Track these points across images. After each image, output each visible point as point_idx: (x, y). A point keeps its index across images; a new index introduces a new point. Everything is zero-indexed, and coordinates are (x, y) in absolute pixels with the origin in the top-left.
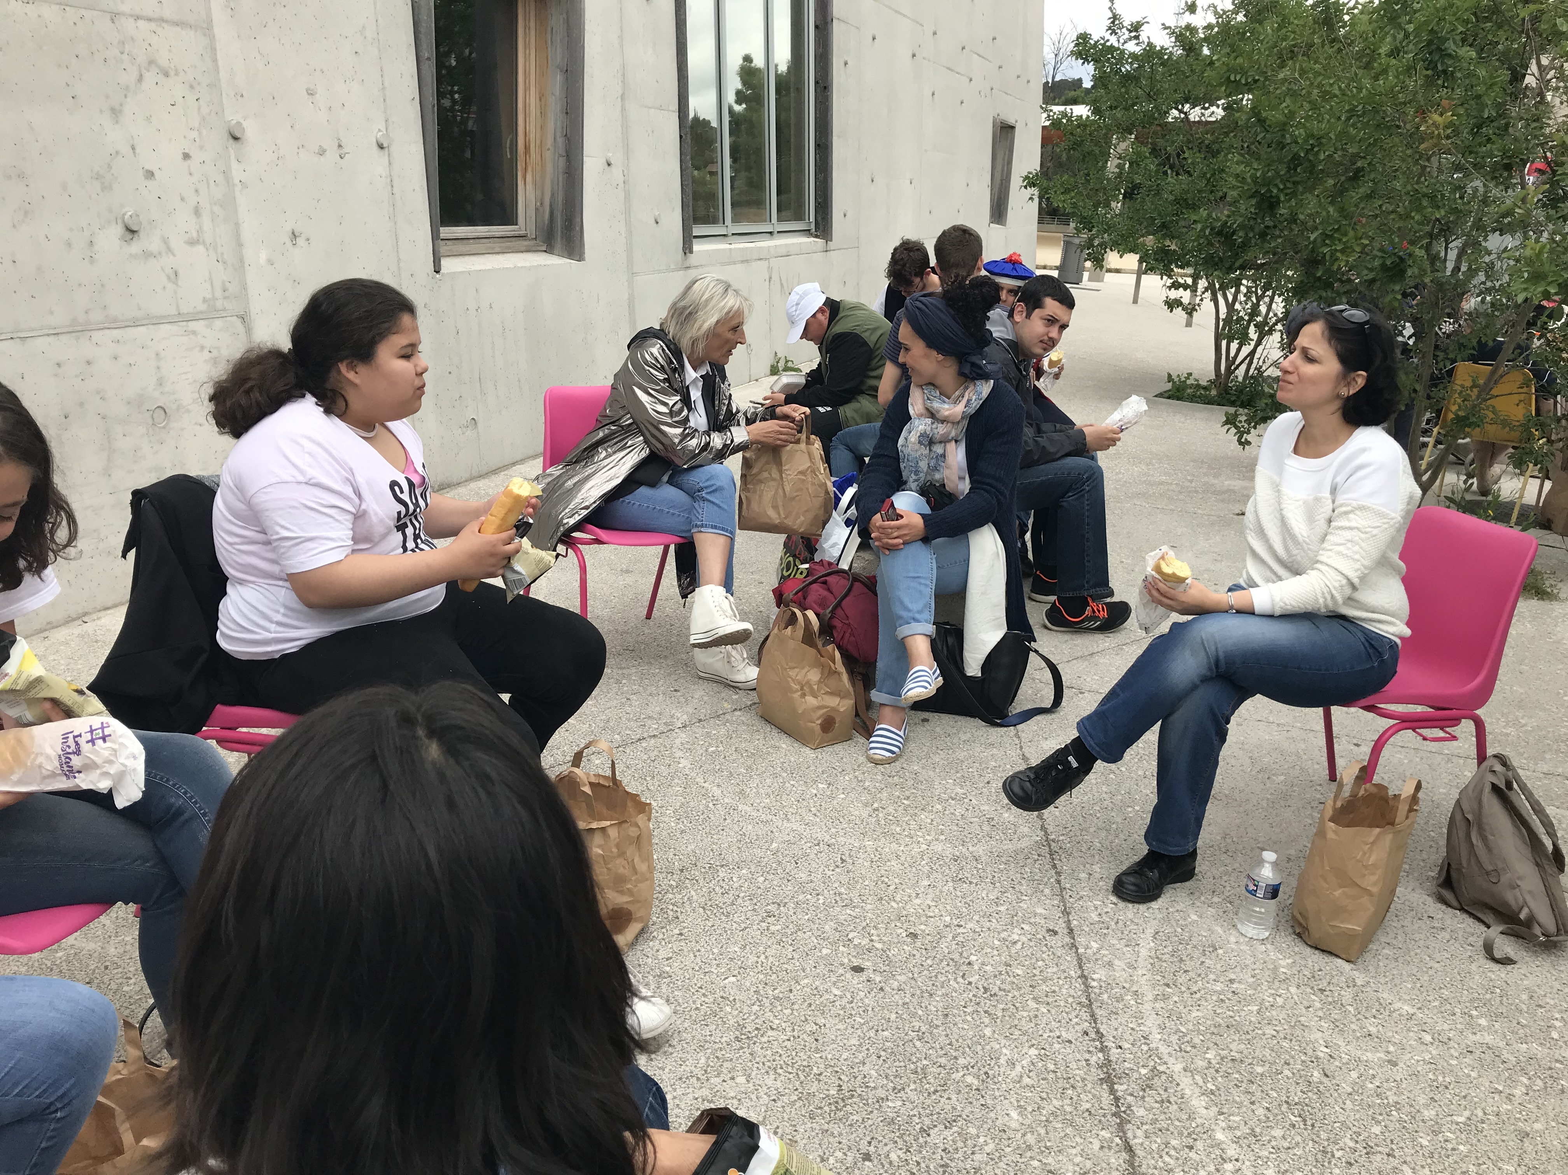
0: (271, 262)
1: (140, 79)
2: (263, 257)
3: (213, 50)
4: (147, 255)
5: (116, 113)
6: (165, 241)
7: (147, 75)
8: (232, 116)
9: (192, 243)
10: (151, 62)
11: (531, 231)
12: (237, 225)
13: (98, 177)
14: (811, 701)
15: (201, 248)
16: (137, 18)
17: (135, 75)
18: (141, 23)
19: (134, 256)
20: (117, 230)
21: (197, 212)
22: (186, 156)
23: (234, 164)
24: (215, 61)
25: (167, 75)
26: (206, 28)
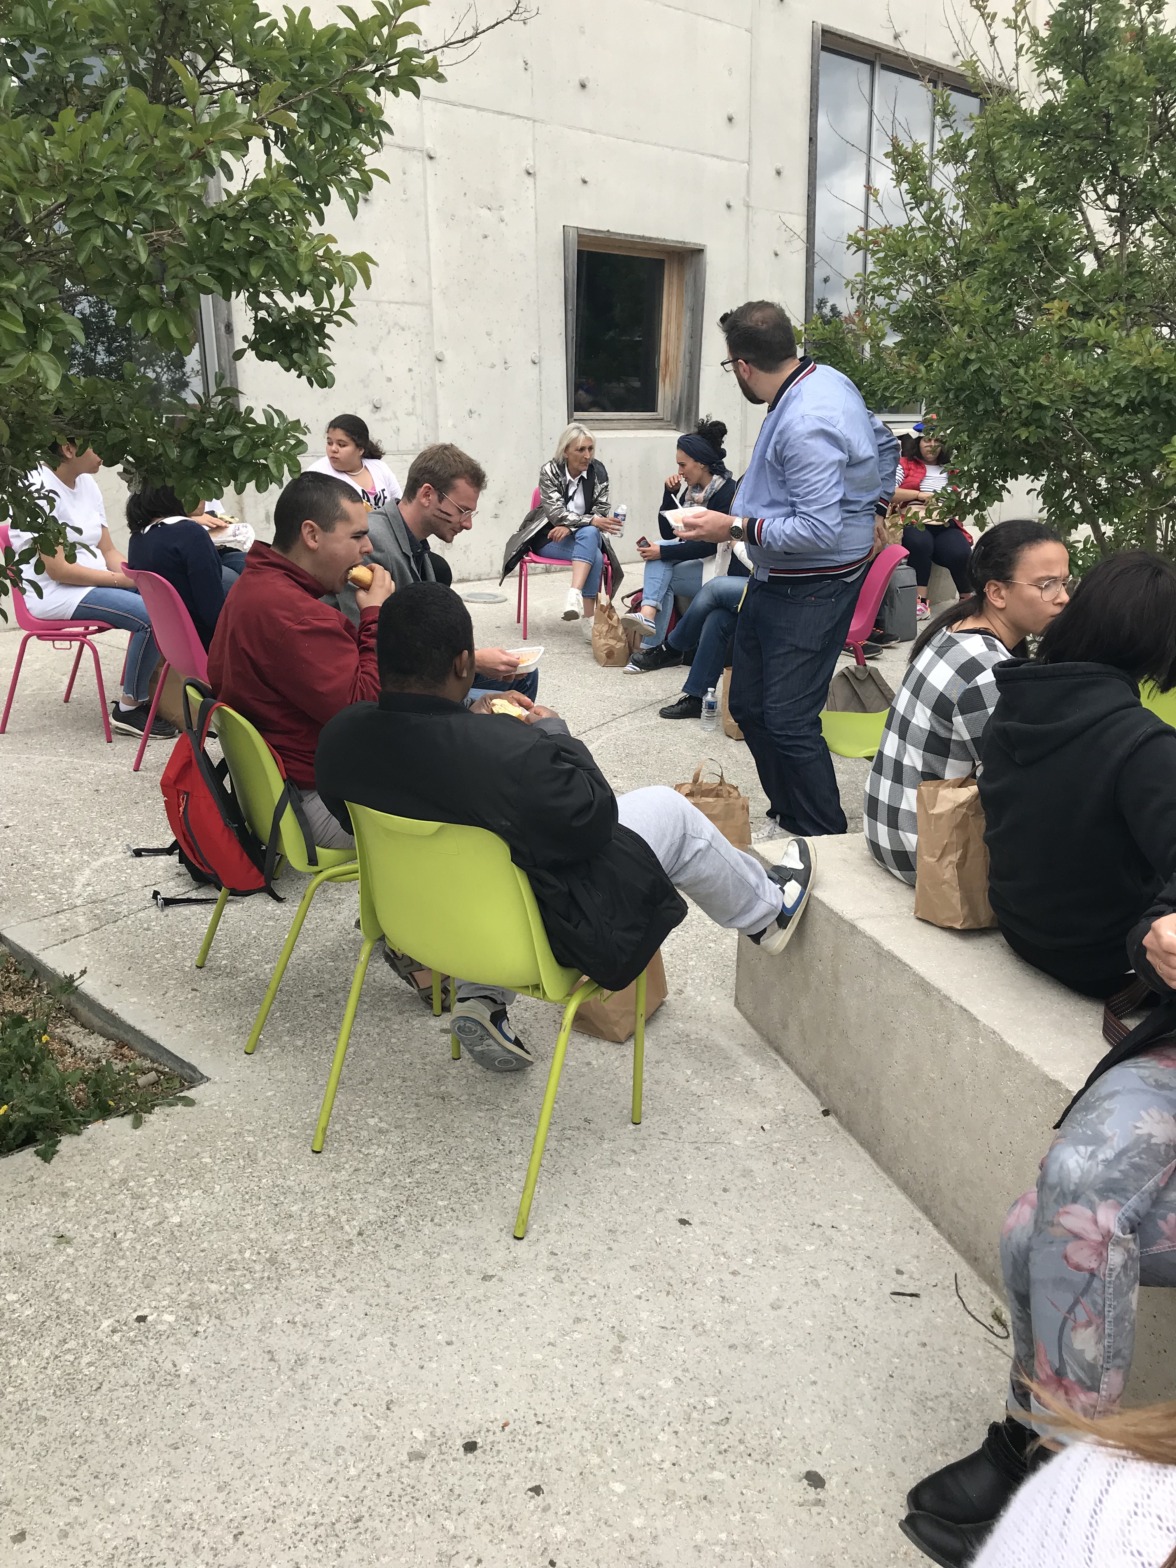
0: (455, 426)
1: (389, 332)
2: (450, 423)
3: (431, 315)
4: (384, 420)
5: (374, 350)
6: (394, 413)
7: (392, 331)
8: (438, 349)
9: (409, 414)
10: (396, 324)
11: (668, 416)
12: (436, 406)
13: (362, 381)
14: (603, 641)
15: (413, 417)
16: (390, 303)
17: (386, 331)
18: (392, 305)
19: (377, 420)
20: (371, 407)
21: (413, 398)
22: (410, 370)
23: (438, 374)
24: (432, 321)
25: (403, 329)
26: (429, 305)
